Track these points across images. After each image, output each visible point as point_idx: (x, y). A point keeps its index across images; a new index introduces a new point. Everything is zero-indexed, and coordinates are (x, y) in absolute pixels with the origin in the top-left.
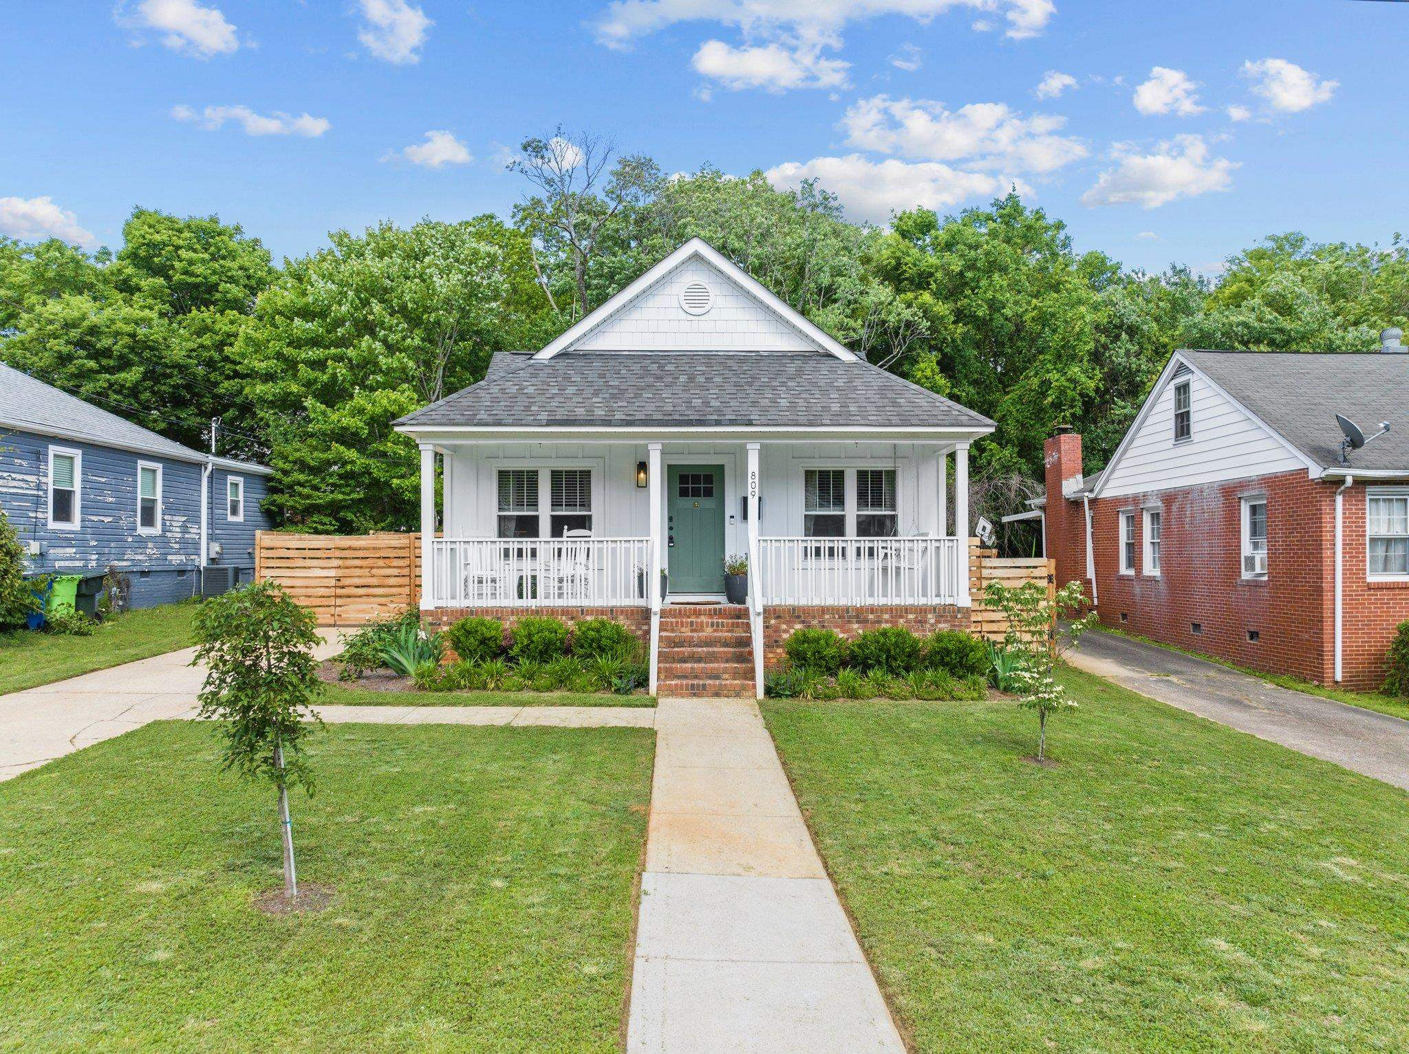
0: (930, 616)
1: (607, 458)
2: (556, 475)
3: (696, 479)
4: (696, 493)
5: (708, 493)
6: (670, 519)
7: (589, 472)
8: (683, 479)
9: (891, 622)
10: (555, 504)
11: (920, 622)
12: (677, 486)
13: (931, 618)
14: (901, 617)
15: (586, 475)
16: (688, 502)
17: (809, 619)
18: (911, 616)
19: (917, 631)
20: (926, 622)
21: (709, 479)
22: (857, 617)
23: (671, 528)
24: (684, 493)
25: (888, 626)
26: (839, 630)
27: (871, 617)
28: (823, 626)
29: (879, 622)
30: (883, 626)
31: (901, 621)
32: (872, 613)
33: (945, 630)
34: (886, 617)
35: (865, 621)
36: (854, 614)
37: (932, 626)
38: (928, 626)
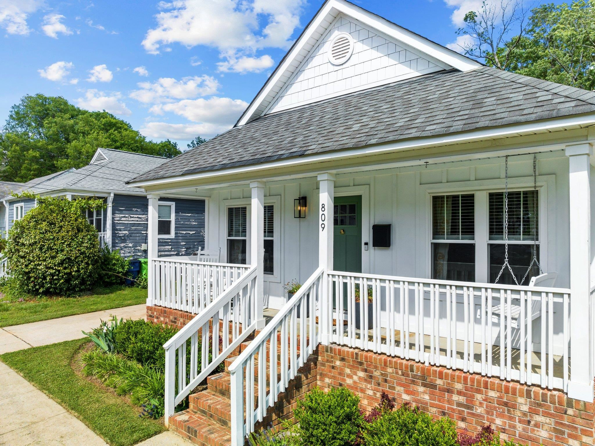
0: (520, 400)
9: (465, 395)
11: (506, 404)
13: (523, 404)
14: (479, 391)
17: (371, 368)
18: (492, 394)
19: (501, 415)
20: (514, 407)
22: (423, 378)
25: (462, 399)
26: (402, 388)
27: (439, 382)
28: (386, 381)
29: (449, 391)
30: (455, 397)
31: (479, 397)
32: (441, 378)
33: (546, 427)
34: (459, 386)
35: (433, 386)
36: (419, 374)
37: (525, 414)
38: (518, 413)
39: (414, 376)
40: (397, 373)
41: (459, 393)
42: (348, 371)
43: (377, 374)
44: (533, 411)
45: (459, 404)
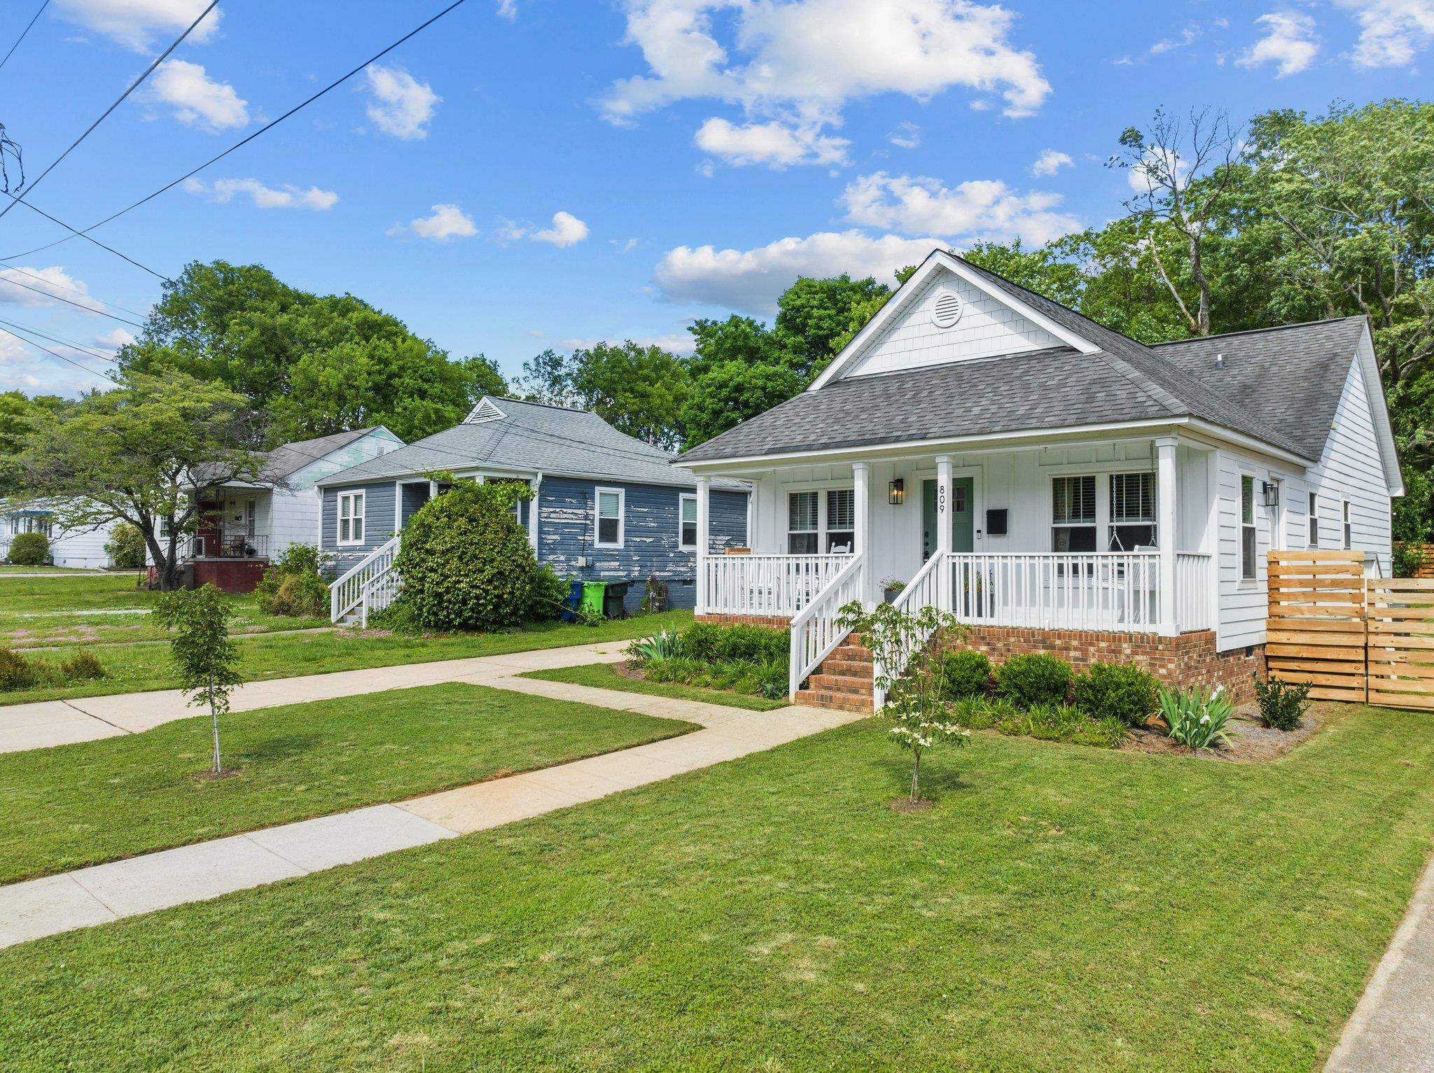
0: (1125, 645)
9: (1080, 650)
11: (1113, 651)
13: (1127, 648)
14: (1092, 644)
18: (1103, 645)
20: (1120, 652)
22: (1043, 641)
25: (1078, 654)
27: (1058, 642)
29: (1067, 649)
30: (1072, 654)
31: (1092, 649)
32: (1059, 639)
34: (1075, 643)
35: (1053, 647)
37: (1128, 657)
38: (1123, 657)
39: (1035, 642)
40: (1019, 641)
41: (1076, 649)
43: (1000, 645)
44: (1134, 653)
45: (1076, 659)
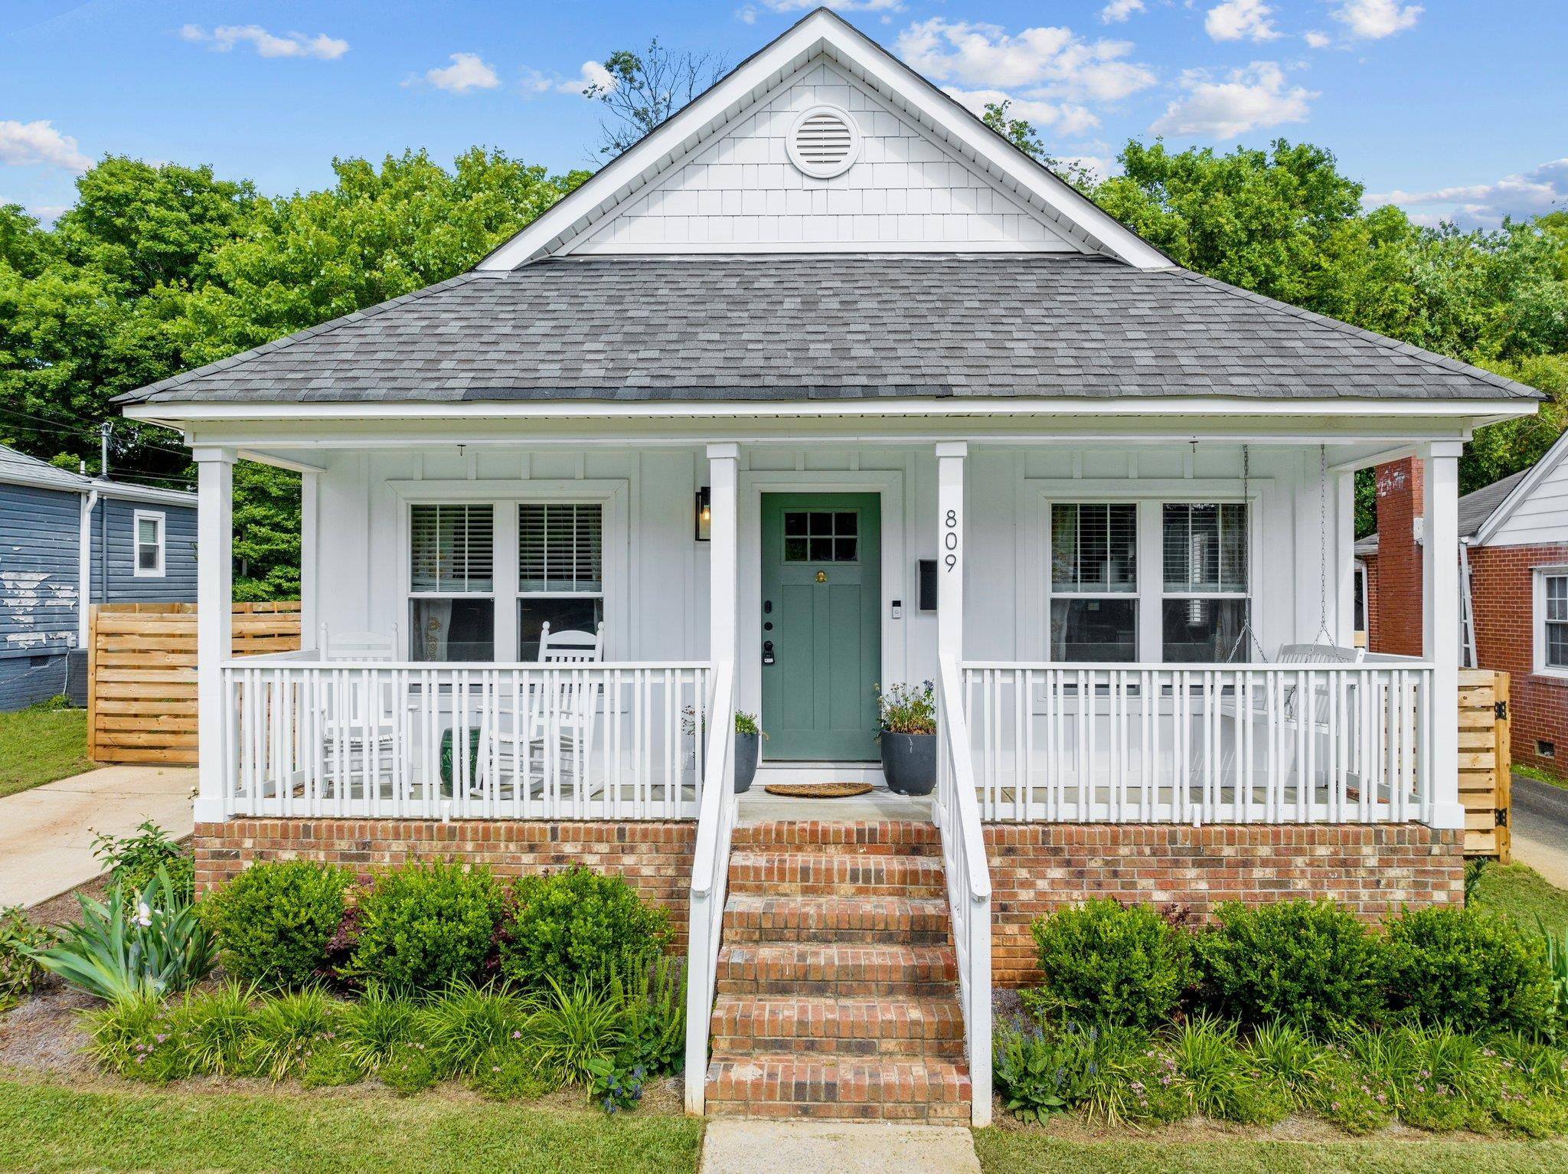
0: (1367, 850)
1: (635, 479)
2: (529, 517)
3: (821, 522)
4: (821, 551)
5: (847, 551)
6: (767, 607)
7: (599, 508)
8: (795, 522)
9: (1275, 864)
10: (528, 574)
11: (1344, 863)
12: (781, 538)
13: (1370, 855)
14: (1299, 852)
15: (591, 515)
16: (805, 571)
17: (1082, 856)
18: (1322, 851)
19: (1334, 885)
20: (1356, 864)
21: (847, 523)
22: (1195, 851)
23: (767, 626)
24: (795, 551)
25: (1269, 873)
26: (1152, 881)
27: (1228, 851)
28: (1115, 874)
29: (1247, 864)
30: (1258, 873)
31: (1299, 861)
32: (1231, 843)
33: (1402, 883)
34: (1264, 851)
35: (1217, 862)
36: (1188, 844)
37: (1372, 872)
38: (1362, 873)
39: (1177, 852)
40: (1140, 853)
41: (1265, 863)
42: (1023, 873)
43: (1095, 864)
44: (1384, 864)
45: (1265, 884)
